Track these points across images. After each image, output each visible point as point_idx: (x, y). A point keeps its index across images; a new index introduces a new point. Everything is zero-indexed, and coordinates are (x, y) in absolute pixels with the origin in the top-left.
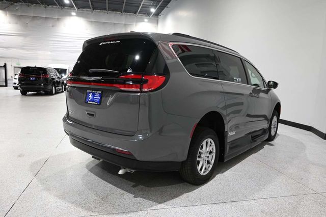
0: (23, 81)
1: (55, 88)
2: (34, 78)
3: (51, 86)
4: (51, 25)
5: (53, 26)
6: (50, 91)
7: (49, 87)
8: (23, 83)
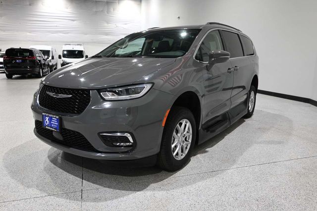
0: (8, 63)
1: (42, 71)
2: (20, 61)
3: (38, 69)
4: (28, 3)
5: (30, 5)
6: (37, 73)
7: (37, 70)
8: (8, 65)
